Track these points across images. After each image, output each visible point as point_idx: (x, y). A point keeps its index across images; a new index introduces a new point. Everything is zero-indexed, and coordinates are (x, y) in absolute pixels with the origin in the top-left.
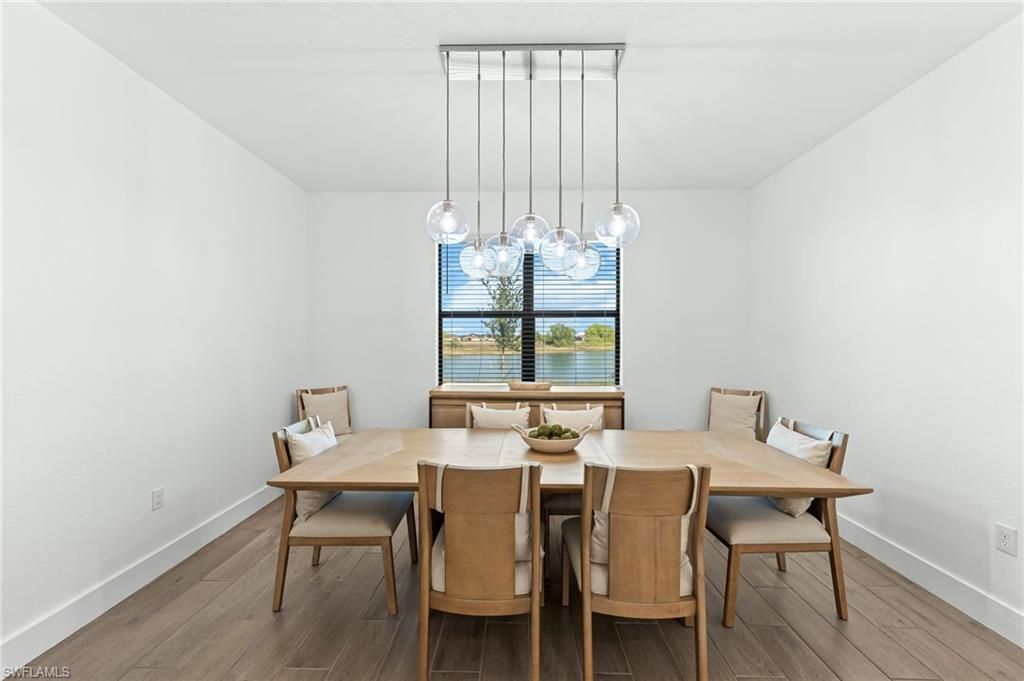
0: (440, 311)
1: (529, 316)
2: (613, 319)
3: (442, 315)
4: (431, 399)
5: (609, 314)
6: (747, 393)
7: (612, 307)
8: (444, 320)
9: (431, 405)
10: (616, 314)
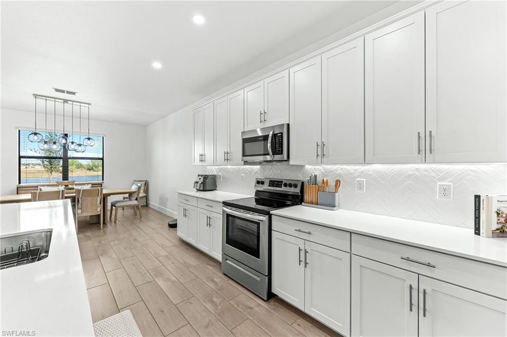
0: (19, 155)
1: (65, 159)
2: (101, 161)
3: (20, 157)
4: (18, 188)
5: (99, 159)
6: (143, 181)
7: (101, 157)
8: (22, 159)
9: (18, 190)
10: (102, 159)
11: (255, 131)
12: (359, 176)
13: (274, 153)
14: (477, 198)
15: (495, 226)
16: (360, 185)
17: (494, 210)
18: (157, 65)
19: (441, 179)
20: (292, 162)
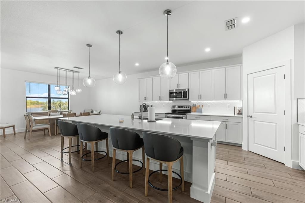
1: (49, 98)
2: (67, 99)
7: (67, 97)
8: (27, 98)
11: (173, 90)
12: (208, 104)
13: (184, 97)
14: (235, 107)
15: (238, 112)
16: (209, 106)
17: (237, 109)
18: (137, 64)
19: (228, 104)
20: (189, 100)
